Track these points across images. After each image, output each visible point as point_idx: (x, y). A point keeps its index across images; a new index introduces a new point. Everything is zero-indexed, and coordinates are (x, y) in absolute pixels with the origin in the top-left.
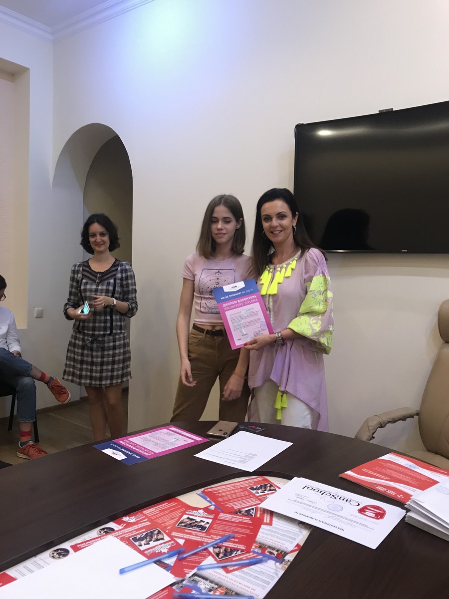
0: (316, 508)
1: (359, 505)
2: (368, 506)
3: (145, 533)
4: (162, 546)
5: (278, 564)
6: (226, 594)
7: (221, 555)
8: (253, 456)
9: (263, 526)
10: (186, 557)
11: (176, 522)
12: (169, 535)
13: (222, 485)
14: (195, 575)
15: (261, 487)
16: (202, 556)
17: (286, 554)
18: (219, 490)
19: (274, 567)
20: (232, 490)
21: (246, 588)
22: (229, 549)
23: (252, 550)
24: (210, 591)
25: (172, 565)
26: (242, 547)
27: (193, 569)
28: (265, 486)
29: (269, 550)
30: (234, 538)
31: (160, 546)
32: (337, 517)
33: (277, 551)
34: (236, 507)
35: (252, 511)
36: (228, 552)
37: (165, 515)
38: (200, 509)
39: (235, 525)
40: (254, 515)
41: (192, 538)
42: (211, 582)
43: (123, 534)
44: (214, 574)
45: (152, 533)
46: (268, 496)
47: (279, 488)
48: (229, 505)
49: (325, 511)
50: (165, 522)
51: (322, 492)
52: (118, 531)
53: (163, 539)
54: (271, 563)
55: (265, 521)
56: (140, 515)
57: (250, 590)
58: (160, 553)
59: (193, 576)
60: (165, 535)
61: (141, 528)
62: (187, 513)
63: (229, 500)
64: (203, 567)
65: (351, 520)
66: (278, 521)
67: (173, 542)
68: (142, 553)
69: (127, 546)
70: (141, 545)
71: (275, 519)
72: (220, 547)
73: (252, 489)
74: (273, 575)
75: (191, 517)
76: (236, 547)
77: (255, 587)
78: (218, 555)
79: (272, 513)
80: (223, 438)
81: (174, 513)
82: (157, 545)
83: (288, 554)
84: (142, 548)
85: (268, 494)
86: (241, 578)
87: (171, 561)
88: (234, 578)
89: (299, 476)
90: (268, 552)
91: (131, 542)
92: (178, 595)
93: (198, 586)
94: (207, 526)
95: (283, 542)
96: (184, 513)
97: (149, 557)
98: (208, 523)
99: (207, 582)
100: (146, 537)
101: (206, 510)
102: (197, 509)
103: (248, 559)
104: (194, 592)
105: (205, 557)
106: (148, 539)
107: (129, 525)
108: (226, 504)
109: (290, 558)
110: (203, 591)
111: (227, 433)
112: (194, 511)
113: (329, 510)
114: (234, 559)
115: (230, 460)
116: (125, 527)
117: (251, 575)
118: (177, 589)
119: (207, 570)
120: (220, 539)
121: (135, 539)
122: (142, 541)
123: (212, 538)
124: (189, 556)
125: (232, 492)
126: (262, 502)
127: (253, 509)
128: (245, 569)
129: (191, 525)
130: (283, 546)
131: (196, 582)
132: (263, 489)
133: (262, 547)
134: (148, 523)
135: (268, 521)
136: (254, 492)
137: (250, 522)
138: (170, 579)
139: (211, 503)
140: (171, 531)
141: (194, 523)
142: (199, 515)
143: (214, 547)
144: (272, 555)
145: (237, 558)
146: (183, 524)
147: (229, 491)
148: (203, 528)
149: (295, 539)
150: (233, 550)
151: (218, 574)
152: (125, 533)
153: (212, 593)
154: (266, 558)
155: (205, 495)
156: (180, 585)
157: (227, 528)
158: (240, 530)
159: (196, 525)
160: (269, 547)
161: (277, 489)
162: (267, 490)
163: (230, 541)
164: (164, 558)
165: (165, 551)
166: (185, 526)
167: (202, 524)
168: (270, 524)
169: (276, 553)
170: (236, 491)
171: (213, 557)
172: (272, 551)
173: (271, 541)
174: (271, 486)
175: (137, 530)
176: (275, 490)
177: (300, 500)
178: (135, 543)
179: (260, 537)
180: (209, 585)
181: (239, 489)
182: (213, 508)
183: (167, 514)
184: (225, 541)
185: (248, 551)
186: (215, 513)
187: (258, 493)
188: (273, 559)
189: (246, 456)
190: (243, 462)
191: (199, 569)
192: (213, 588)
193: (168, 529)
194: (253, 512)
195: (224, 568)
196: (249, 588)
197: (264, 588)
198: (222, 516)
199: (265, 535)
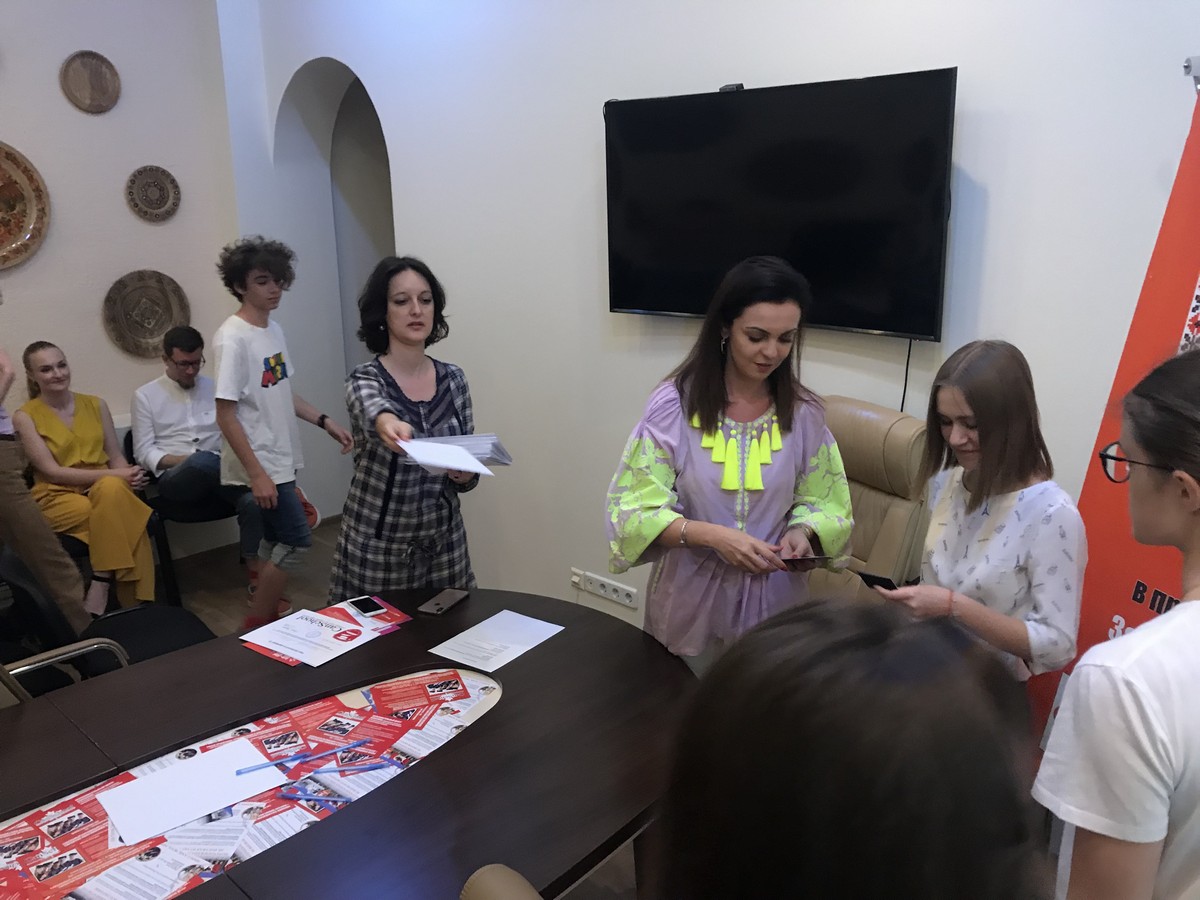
3: (281, 736)
4: (289, 750)
5: (398, 769)
6: (332, 795)
7: (346, 760)
9: (411, 731)
10: (310, 761)
11: (320, 725)
12: (304, 739)
13: (399, 681)
14: (308, 778)
15: (442, 685)
16: (327, 760)
17: (415, 760)
18: (390, 687)
19: (392, 772)
20: (405, 688)
22: (358, 754)
23: (382, 755)
24: (316, 792)
25: (292, 768)
26: (373, 752)
28: (447, 684)
29: (399, 756)
30: (370, 742)
33: (407, 756)
34: (395, 709)
35: (411, 713)
36: (355, 757)
37: (311, 716)
38: (353, 710)
39: (380, 729)
40: (409, 717)
41: (327, 742)
42: (321, 784)
43: (257, 736)
44: (329, 777)
45: (288, 735)
48: (390, 705)
50: (308, 724)
52: (253, 733)
53: (296, 742)
54: (392, 768)
55: (417, 725)
56: (285, 716)
57: (355, 793)
58: (286, 756)
59: (306, 778)
60: (300, 738)
61: (280, 730)
62: (336, 714)
63: (393, 700)
64: (322, 771)
67: (304, 745)
68: (268, 756)
69: (256, 748)
70: (270, 748)
72: (349, 752)
73: (430, 686)
74: (384, 778)
75: (339, 719)
76: (367, 752)
77: (359, 789)
78: (343, 759)
81: (321, 715)
82: (287, 748)
84: (269, 751)
85: (445, 693)
86: (354, 782)
87: (292, 765)
88: (349, 783)
90: (397, 758)
91: (260, 744)
92: (281, 794)
93: (307, 787)
94: (351, 729)
95: (421, 749)
96: (333, 715)
97: (272, 760)
98: (354, 726)
99: (318, 784)
100: (279, 739)
101: (361, 711)
103: (372, 764)
105: (329, 761)
106: (281, 742)
107: (268, 726)
108: (387, 704)
109: (414, 763)
110: (308, 792)
112: (346, 712)
114: (357, 764)
116: (263, 729)
117: (363, 779)
118: (285, 790)
119: (324, 774)
120: (356, 744)
121: (267, 742)
122: (274, 743)
123: (347, 742)
124: (312, 759)
125: (405, 690)
127: (413, 711)
128: (361, 774)
129: (333, 728)
130: (417, 751)
131: (307, 784)
132: (443, 687)
133: (394, 753)
134: (289, 725)
135: (420, 725)
136: (430, 690)
138: (282, 779)
139: (371, 703)
140: (308, 734)
141: (338, 726)
142: (349, 717)
143: (343, 752)
144: (399, 761)
145: (362, 763)
146: (326, 727)
147: (402, 688)
148: (345, 731)
149: (436, 744)
150: (362, 755)
151: (333, 778)
152: (259, 736)
153: (317, 794)
154: (391, 764)
156: (291, 786)
157: (371, 733)
158: (384, 734)
159: (339, 728)
160: (402, 753)
162: (448, 688)
163: (364, 746)
164: (286, 761)
165: (293, 754)
166: (327, 729)
167: (347, 727)
168: (421, 727)
169: (404, 759)
170: (410, 689)
171: (337, 762)
172: (402, 757)
173: (408, 747)
175: (274, 732)
176: (457, 688)
178: (265, 745)
179: (399, 742)
180: (317, 787)
181: (416, 685)
182: (369, 708)
183: (315, 714)
184: (359, 746)
185: (376, 757)
186: (367, 715)
187: (434, 692)
188: (396, 764)
191: (316, 773)
192: (319, 789)
193: (306, 733)
195: (342, 772)
198: (375, 719)
199: (406, 741)
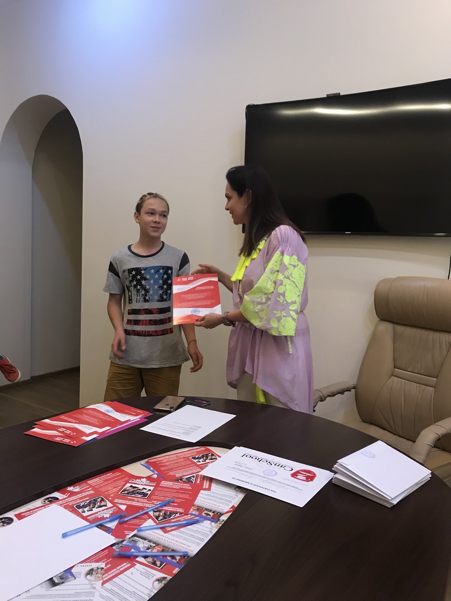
0: (252, 474)
1: (292, 470)
2: (300, 470)
3: (88, 501)
4: (104, 512)
5: (213, 523)
6: (163, 551)
7: (161, 518)
8: (197, 428)
9: (202, 491)
10: (127, 521)
11: (119, 491)
12: (111, 502)
13: (166, 456)
14: (134, 536)
15: (203, 457)
16: (143, 519)
17: (221, 514)
18: (162, 460)
19: (210, 526)
20: (174, 460)
21: (182, 545)
22: (169, 512)
23: (190, 512)
24: (148, 549)
25: (114, 528)
26: (181, 510)
27: (133, 531)
28: (207, 456)
29: (206, 512)
30: (174, 502)
31: (102, 512)
32: (271, 481)
33: (214, 512)
34: (177, 476)
35: (192, 478)
36: (167, 515)
37: (108, 484)
38: (143, 478)
39: (175, 491)
40: (194, 482)
41: (134, 504)
42: (150, 541)
43: (67, 502)
44: (153, 534)
45: (95, 500)
46: (209, 464)
47: (220, 457)
48: (171, 473)
49: (261, 476)
50: (108, 491)
51: (259, 460)
52: (62, 500)
53: (106, 506)
54: (207, 523)
55: (204, 487)
56: (84, 484)
57: (185, 547)
58: (103, 518)
59: (132, 536)
60: (107, 501)
61: (85, 497)
62: (130, 481)
63: (171, 470)
64: (143, 529)
65: (284, 484)
66: (216, 486)
67: (115, 508)
68: (85, 518)
69: (70, 513)
70: (84, 512)
71: (214, 486)
72: (160, 511)
73: (194, 458)
74: (208, 533)
75: (134, 485)
76: (175, 510)
77: (190, 544)
78: (157, 518)
79: (211, 480)
80: (169, 412)
81: (117, 483)
82: (100, 511)
83: (223, 514)
84: (85, 514)
85: (209, 463)
86: (178, 536)
87: (112, 525)
88: (171, 537)
89: (239, 446)
90: (205, 514)
91: (75, 509)
92: (117, 553)
93: (137, 545)
94: (149, 493)
95: (220, 505)
96: (127, 482)
97: (91, 522)
98: (150, 490)
99: (146, 542)
100: (89, 504)
101: (149, 478)
102: (140, 478)
103: (185, 520)
104: (133, 550)
105: (145, 520)
106: (91, 506)
107: (73, 494)
108: (168, 473)
109: (224, 518)
110: (142, 550)
111: (173, 408)
112: (137, 480)
113: (263, 475)
114: (172, 521)
115: (174, 432)
116: (69, 497)
117: (187, 534)
118: (117, 548)
119: (146, 531)
120: (160, 504)
121: (79, 507)
122: (85, 508)
123: (153, 504)
124: (129, 520)
125: (175, 462)
126: (203, 469)
127: (193, 476)
128: (182, 529)
129: (133, 492)
130: (220, 507)
131: (136, 542)
132: (205, 458)
133: (200, 509)
134: (92, 492)
135: (207, 487)
136: (196, 461)
137: (190, 488)
138: (111, 540)
139: (154, 472)
140: (114, 498)
141: (136, 490)
142: (142, 483)
143: (154, 511)
144: (209, 516)
145: (176, 520)
146: (126, 492)
147: (172, 461)
148: (145, 495)
149: (231, 501)
150: (172, 513)
151: (157, 535)
152: (69, 502)
153: (150, 550)
154: (203, 519)
155: (149, 465)
156: (120, 545)
157: (168, 494)
158: (180, 496)
159: (138, 492)
160: (206, 509)
161: (218, 457)
162: (208, 459)
163: (170, 506)
164: (106, 523)
165: (108, 516)
166: (128, 493)
167: (144, 491)
168: (209, 489)
169: (212, 514)
170: (179, 460)
171: (153, 519)
172: (208, 513)
173: (208, 504)
174: (212, 455)
175: (80, 499)
176: (216, 459)
177: (239, 467)
178: (78, 510)
179: (198, 501)
180: (147, 544)
181: (181, 459)
182: (155, 476)
183: (110, 483)
184: (165, 506)
185: (186, 514)
186: (157, 481)
187: (200, 462)
188: (209, 520)
189: (191, 428)
190: (187, 433)
191: (138, 531)
192: (151, 546)
193: (111, 497)
194: (193, 480)
195: (163, 529)
196: (185, 545)
197: (198, 544)
198: (164, 483)
199: (203, 499)
